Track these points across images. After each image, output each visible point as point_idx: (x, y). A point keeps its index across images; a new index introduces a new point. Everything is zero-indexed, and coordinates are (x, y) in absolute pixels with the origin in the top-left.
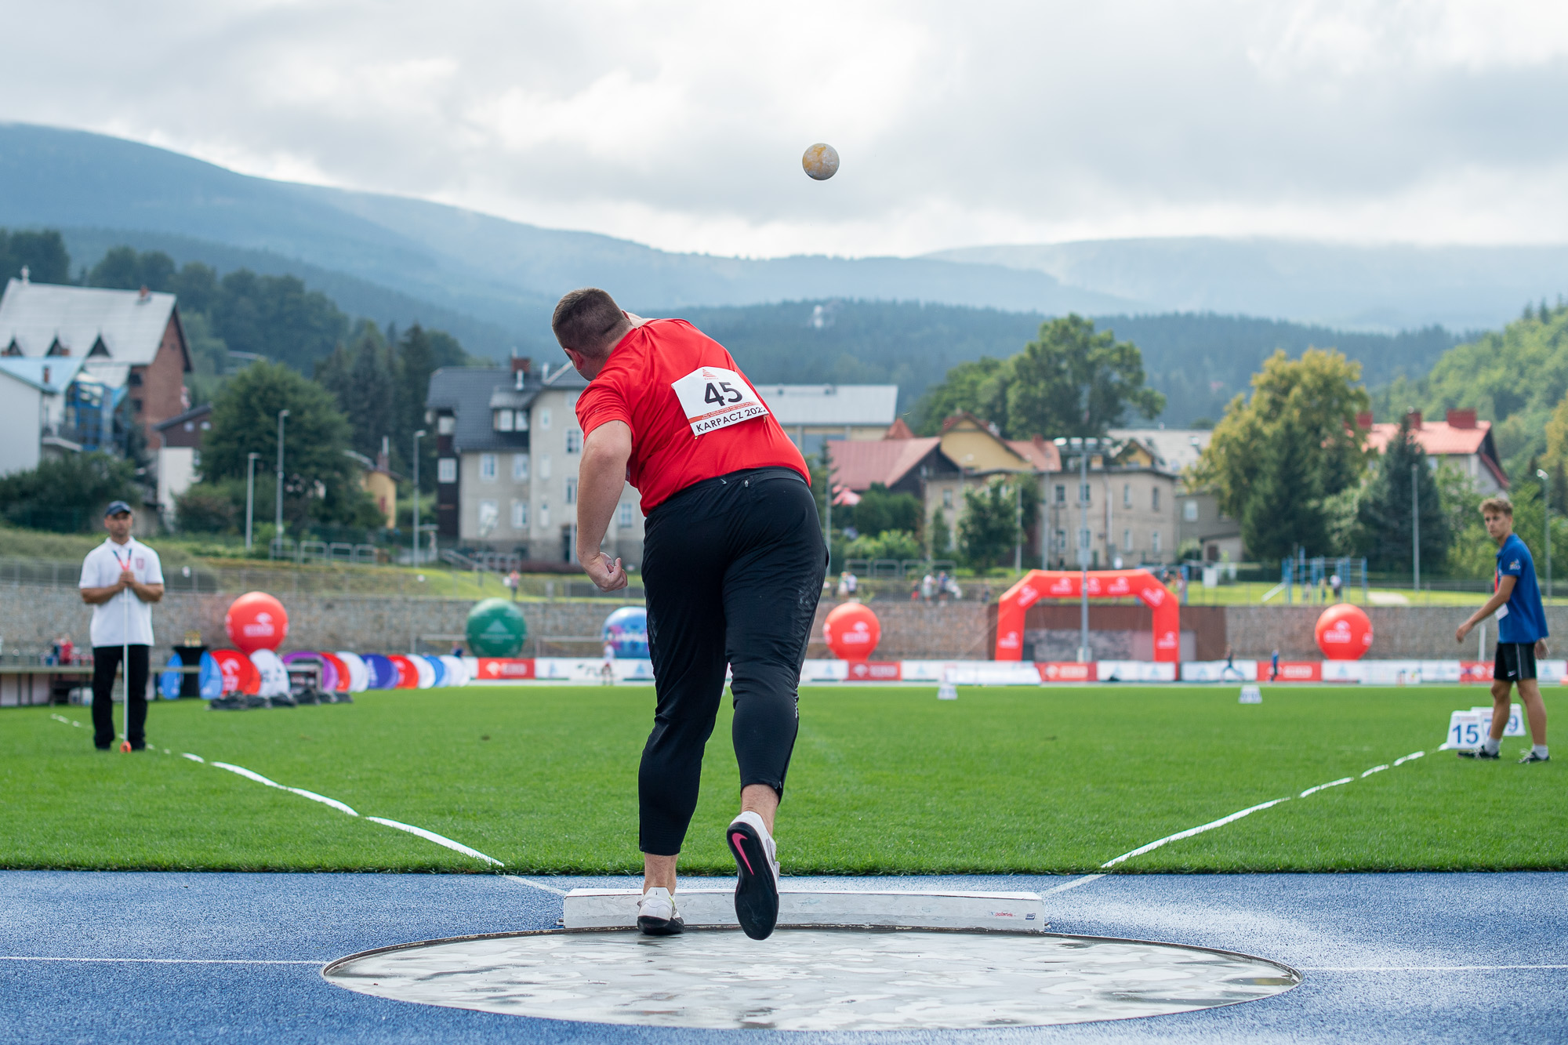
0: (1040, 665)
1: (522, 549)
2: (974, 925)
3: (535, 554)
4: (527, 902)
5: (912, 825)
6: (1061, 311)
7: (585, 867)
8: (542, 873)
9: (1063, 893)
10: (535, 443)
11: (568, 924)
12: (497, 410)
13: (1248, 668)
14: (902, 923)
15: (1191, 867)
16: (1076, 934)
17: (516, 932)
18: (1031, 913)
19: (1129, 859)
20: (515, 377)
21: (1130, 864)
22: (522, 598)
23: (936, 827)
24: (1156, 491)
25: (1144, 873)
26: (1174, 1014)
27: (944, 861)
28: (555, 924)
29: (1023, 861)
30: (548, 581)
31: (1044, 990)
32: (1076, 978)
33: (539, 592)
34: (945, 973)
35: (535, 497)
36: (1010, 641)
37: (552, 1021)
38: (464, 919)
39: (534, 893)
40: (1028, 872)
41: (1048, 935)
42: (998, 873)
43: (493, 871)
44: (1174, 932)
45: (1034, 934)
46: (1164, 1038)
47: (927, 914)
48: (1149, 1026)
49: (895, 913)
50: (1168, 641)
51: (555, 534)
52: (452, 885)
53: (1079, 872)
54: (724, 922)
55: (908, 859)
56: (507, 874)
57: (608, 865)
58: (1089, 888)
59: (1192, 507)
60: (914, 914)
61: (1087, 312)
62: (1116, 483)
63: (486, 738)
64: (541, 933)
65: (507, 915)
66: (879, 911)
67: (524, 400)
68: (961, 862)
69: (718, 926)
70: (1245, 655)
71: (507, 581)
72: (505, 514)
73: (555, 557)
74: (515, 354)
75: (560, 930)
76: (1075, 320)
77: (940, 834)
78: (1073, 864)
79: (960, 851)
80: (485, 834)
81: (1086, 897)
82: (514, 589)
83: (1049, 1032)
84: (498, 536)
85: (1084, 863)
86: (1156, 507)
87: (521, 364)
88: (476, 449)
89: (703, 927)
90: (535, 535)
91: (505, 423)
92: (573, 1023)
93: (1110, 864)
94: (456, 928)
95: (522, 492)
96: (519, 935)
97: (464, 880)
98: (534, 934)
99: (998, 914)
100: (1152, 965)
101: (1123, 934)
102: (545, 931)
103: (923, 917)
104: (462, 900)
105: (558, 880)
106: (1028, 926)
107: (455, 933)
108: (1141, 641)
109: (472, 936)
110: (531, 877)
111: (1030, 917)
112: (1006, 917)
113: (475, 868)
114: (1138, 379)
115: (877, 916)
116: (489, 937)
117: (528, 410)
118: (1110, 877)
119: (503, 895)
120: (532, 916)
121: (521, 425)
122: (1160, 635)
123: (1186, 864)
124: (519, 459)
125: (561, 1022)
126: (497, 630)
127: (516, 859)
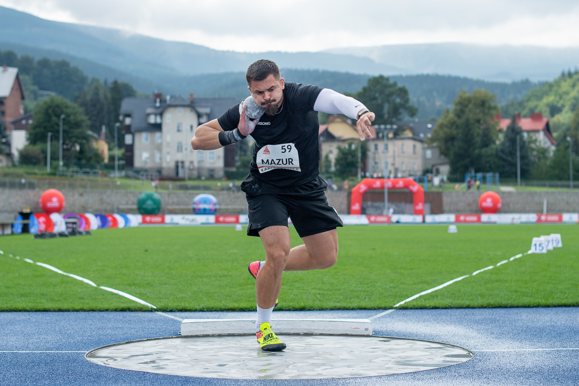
0: (369, 216)
1: (159, 171)
2: (344, 333)
3: (165, 173)
4: (166, 324)
5: (319, 289)
6: (376, 73)
7: (189, 308)
8: (171, 311)
9: (379, 318)
10: (165, 128)
11: (183, 334)
12: (148, 115)
13: (452, 217)
14: (316, 332)
15: (430, 306)
16: (385, 336)
17: (162, 337)
18: (367, 328)
19: (405, 303)
20: (155, 101)
21: (406, 305)
22: (160, 190)
23: (328, 290)
24: (414, 146)
25: (411, 309)
27: (332, 304)
28: (178, 334)
29: (363, 304)
30: (170, 184)
31: (373, 361)
32: (385, 355)
33: (167, 188)
34: (332, 353)
35: (165, 150)
36: (356, 207)
37: (178, 376)
38: (141, 332)
39: (169, 320)
40: (365, 309)
41: (374, 337)
42: (353, 309)
43: (152, 310)
44: (423, 335)
45: (368, 336)
46: (420, 381)
47: (326, 328)
49: (313, 328)
50: (420, 207)
51: (172, 165)
52: (135, 317)
53: (385, 309)
54: (245, 332)
55: (317, 304)
56: (157, 311)
57: (198, 307)
58: (389, 315)
59: (429, 153)
60: (320, 328)
61: (386, 73)
62: (399, 143)
63: (146, 251)
64: (172, 338)
65: (158, 330)
66: (306, 327)
67: (159, 111)
68: (338, 305)
69: (242, 334)
70: (450, 212)
71: (154, 184)
72: (152, 156)
73: (172, 174)
74: (156, 92)
75: (179, 336)
76: (381, 77)
77: (330, 293)
78: (383, 305)
79: (338, 300)
80: (148, 294)
81: (388, 320)
82: (156, 187)
83: (375, 379)
84: (149, 165)
85: (387, 305)
86: (414, 152)
87: (159, 96)
88: (141, 130)
89: (236, 334)
90: (164, 165)
91: (152, 120)
92: (186, 377)
93: (397, 305)
94: (138, 336)
95: (159, 148)
96: (163, 338)
97: (140, 314)
98: (169, 338)
99: (354, 328)
100: (415, 350)
101: (403, 336)
102: (174, 337)
103: (324, 330)
104: (140, 323)
105: (178, 314)
106: (366, 333)
107: (138, 338)
108: (409, 207)
109: (145, 339)
110: (167, 313)
111: (366, 329)
112: (357, 329)
113: (144, 309)
114: (407, 101)
115: (306, 329)
116: (151, 340)
117: (161, 114)
118: (398, 311)
119: (156, 321)
120: (168, 330)
121: (159, 120)
122: (417, 204)
123: (428, 305)
124: (158, 134)
125: (182, 377)
126: (149, 204)
127: (161, 305)
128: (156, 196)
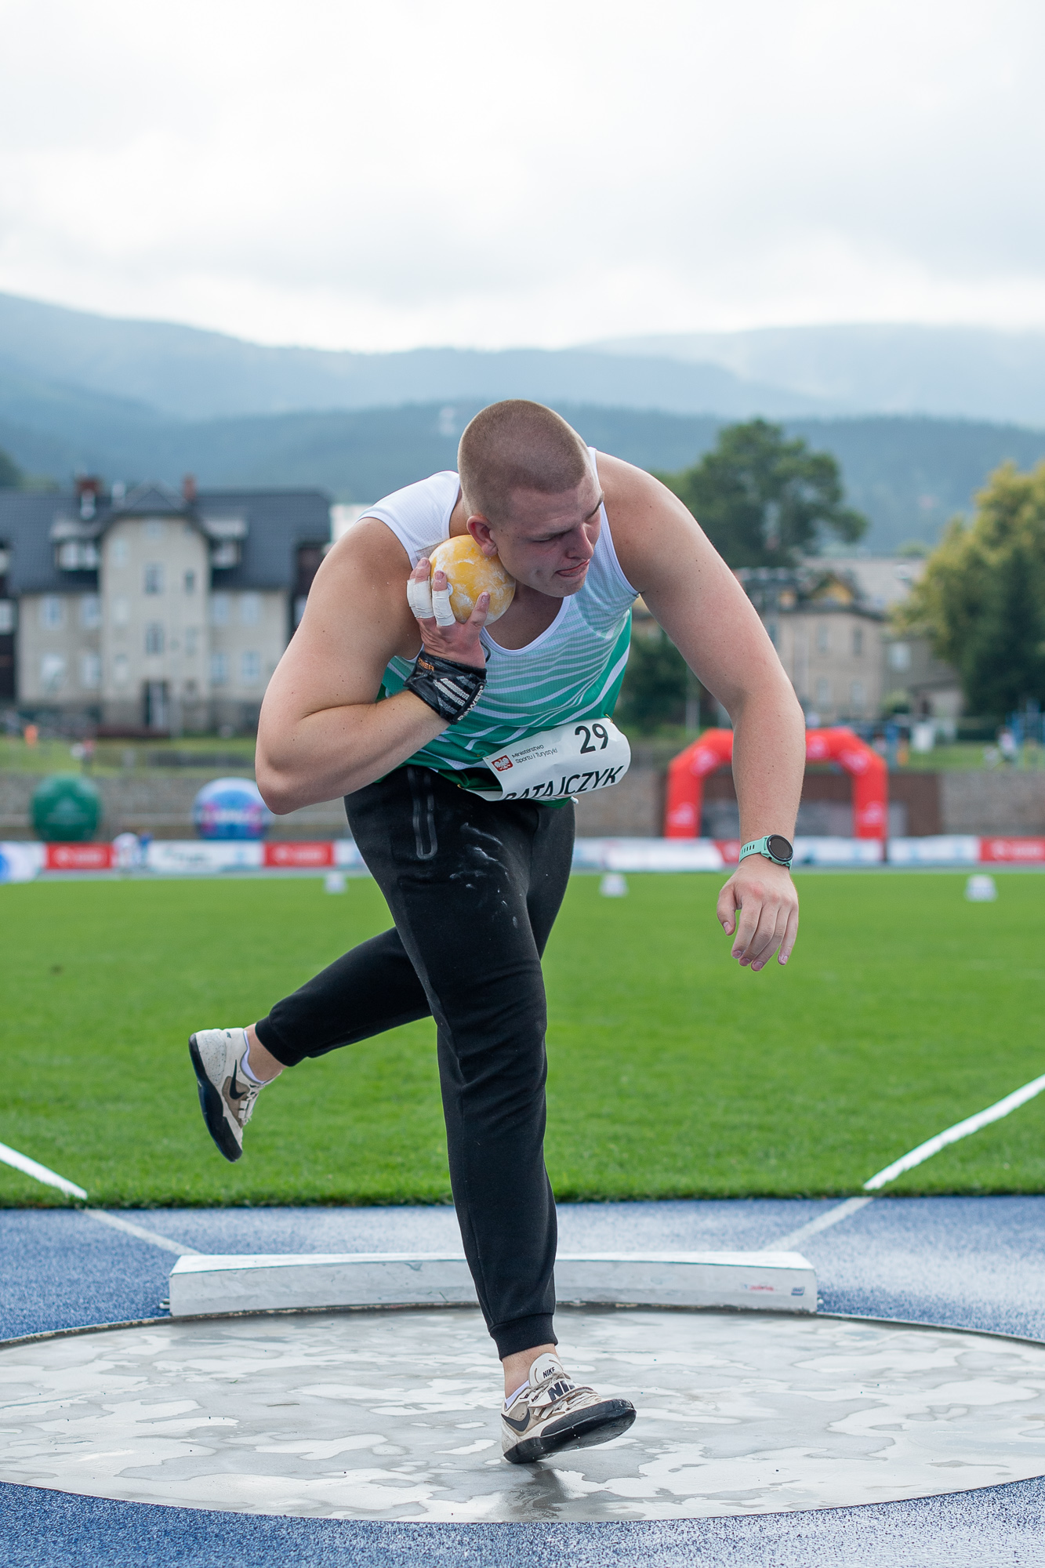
0: (720, 844)
1: (95, 711)
2: (722, 1302)
3: (112, 717)
4: (119, 1262)
5: (613, 1119)
7: (193, 1196)
8: (136, 1207)
9: (824, 1233)
10: (110, 582)
11: (176, 1311)
12: (59, 544)
13: (968, 848)
14: (624, 1298)
15: (984, 1188)
16: (860, 1316)
17: (106, 1325)
18: (798, 1285)
19: (903, 1174)
20: (78, 503)
21: (904, 1184)
22: (98, 770)
23: (640, 1122)
24: (858, 636)
25: (923, 1195)
26: (1031, 1479)
27: (662, 1181)
28: (158, 1308)
29: (765, 1180)
30: (128, 751)
31: (837, 1426)
32: (873, 1401)
33: (117, 762)
34: (696, 1392)
35: (111, 647)
36: (683, 816)
37: (161, 1510)
38: (35, 1298)
39: (128, 1245)
40: (771, 1196)
41: (822, 1317)
42: (732, 1197)
43: (71, 1205)
44: (989, 1310)
45: (803, 1315)
46: (1028, 1531)
47: (658, 1287)
48: (1002, 1506)
49: (614, 1285)
50: (873, 815)
51: (133, 693)
52: (19, 1231)
53: (838, 1196)
54: (385, 1300)
55: (615, 1179)
56: (91, 1207)
57: (223, 1194)
58: (855, 1222)
59: (900, 655)
60: (640, 1287)
62: (810, 624)
63: (57, 970)
64: (140, 1325)
65: (93, 1288)
66: (593, 1283)
67: (92, 530)
68: (684, 1182)
69: (377, 1307)
70: (963, 830)
71: (78, 750)
72: (73, 669)
73: (134, 719)
74: (83, 470)
75: (163, 1317)
76: (760, 426)
77: (649, 1133)
78: (829, 1185)
79: (680, 1164)
80: (60, 1141)
81: (856, 1240)
82: (87, 761)
83: (864, 1519)
84: (65, 694)
85: (844, 1183)
86: (858, 651)
87: (89, 484)
88: (37, 590)
89: (357, 1308)
90: (110, 693)
91: (71, 557)
92: (191, 1513)
93: (876, 1182)
94: (24, 1317)
95: (93, 642)
96: (111, 1328)
97: (34, 1220)
98: (131, 1326)
99: (754, 1288)
100: (971, 1374)
101: (923, 1313)
102: (146, 1320)
103: (652, 1291)
104: (32, 1262)
105: (159, 1218)
106: (795, 1304)
107: (25, 1326)
108: (840, 816)
109: (47, 1333)
110: (122, 1213)
111: (798, 1292)
112: (765, 1292)
113: (47, 1201)
114: (836, 496)
115: (590, 1290)
116: (70, 1334)
117: (98, 541)
118: (881, 1204)
119: (86, 1249)
120: (127, 1290)
121: (90, 558)
122: (863, 806)
123: (976, 1184)
124: (87, 602)
125: (176, 1512)
126: (66, 811)
127: (102, 1186)
128: (87, 787)
